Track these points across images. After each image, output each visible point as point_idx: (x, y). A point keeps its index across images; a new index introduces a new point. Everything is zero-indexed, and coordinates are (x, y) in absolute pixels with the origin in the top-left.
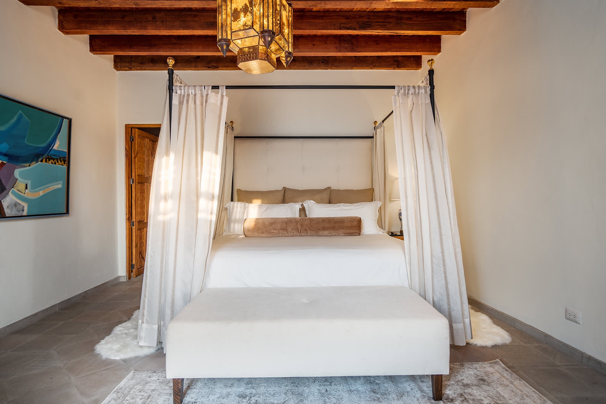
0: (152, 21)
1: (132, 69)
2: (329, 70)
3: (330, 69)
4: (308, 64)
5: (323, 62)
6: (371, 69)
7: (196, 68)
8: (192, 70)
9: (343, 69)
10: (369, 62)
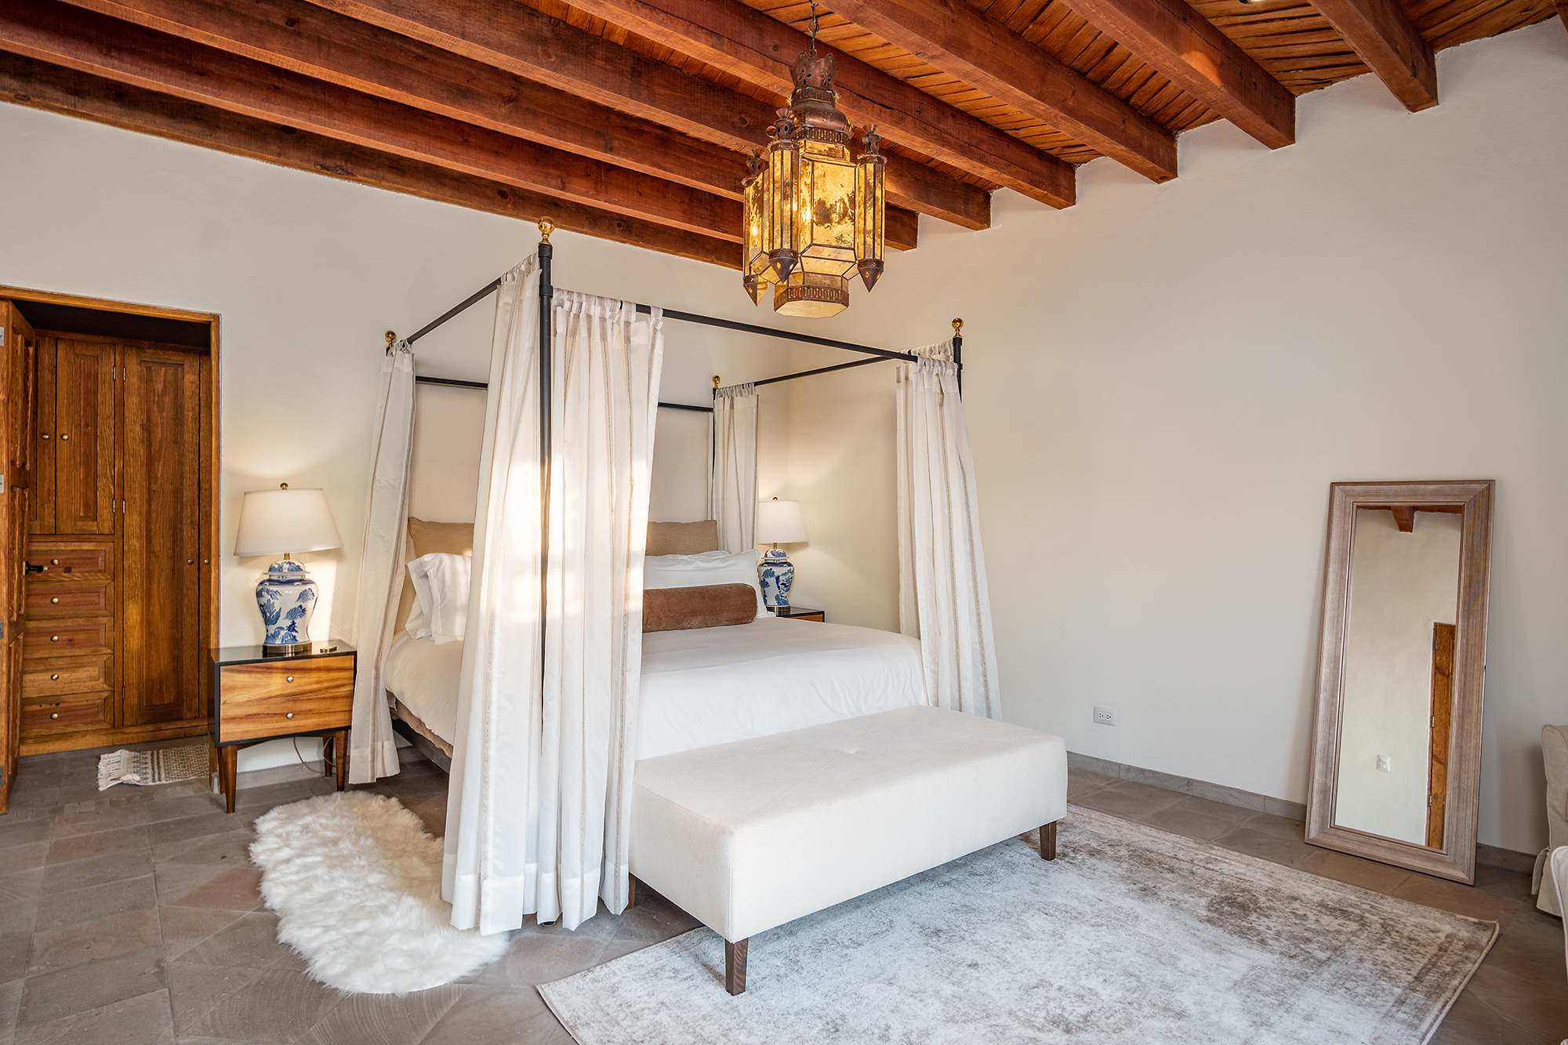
0: (285, 29)
1: (29, 99)
2: (628, 246)
3: (631, 244)
4: (587, 222)
5: (619, 225)
6: (712, 262)
7: (281, 159)
8: (262, 159)
9: (658, 250)
10: (709, 247)
